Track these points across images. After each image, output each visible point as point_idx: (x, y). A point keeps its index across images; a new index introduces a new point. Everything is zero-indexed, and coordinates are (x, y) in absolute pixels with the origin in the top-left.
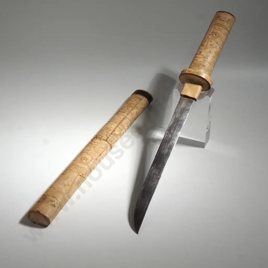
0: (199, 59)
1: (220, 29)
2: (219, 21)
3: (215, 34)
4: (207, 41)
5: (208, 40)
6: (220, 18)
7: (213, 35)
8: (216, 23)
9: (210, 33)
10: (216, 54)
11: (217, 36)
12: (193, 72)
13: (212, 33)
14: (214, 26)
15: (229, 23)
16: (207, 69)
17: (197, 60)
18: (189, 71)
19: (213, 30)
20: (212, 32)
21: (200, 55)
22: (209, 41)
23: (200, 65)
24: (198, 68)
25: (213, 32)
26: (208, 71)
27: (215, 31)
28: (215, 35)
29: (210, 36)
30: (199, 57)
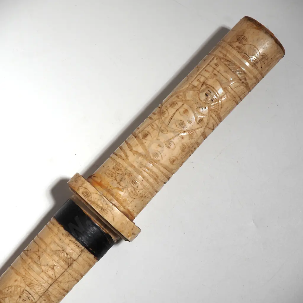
0: (132, 158)
1: (227, 79)
2: (235, 52)
3: (207, 92)
4: (177, 107)
5: (180, 104)
6: (240, 45)
7: (201, 94)
8: (225, 55)
9: (196, 83)
10: (183, 151)
11: (210, 99)
12: (93, 202)
13: (200, 86)
14: (216, 65)
15: (259, 68)
16: (141, 192)
17: (126, 156)
18: (86, 192)
19: (207, 75)
20: (202, 79)
21: (142, 144)
22: (182, 110)
23: (126, 177)
24: (118, 185)
25: (204, 83)
26: (142, 196)
27: (210, 82)
28: (206, 95)
29: (191, 92)
30: (134, 149)
